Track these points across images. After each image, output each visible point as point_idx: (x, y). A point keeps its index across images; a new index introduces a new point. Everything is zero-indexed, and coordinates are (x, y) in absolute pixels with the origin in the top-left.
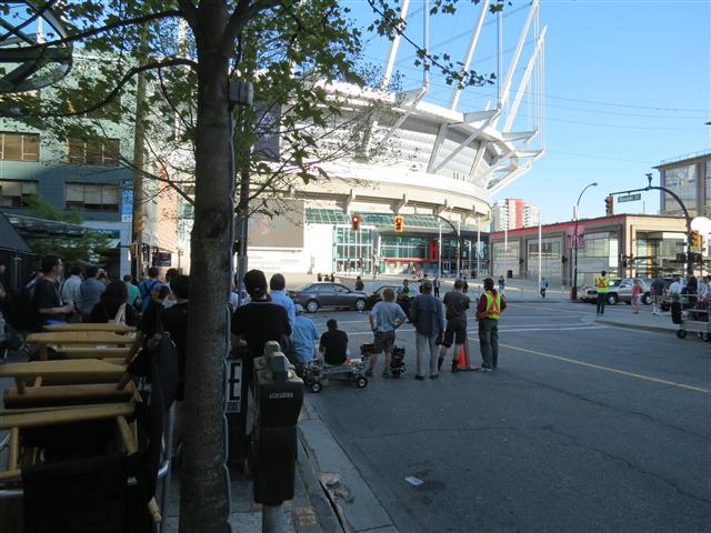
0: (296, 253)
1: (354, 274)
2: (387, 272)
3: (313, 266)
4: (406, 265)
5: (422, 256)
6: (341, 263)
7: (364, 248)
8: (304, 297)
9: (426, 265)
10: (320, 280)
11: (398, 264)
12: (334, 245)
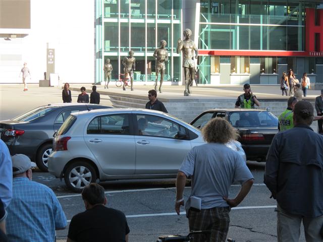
0: (14, 40)
1: (141, 85)
2: (215, 80)
3: (51, 68)
4: (255, 67)
5: (291, 44)
6: (114, 60)
7: (163, 29)
8: (33, 137)
9: (301, 65)
10: (67, 97)
11: (239, 62)
12: (98, 22)
